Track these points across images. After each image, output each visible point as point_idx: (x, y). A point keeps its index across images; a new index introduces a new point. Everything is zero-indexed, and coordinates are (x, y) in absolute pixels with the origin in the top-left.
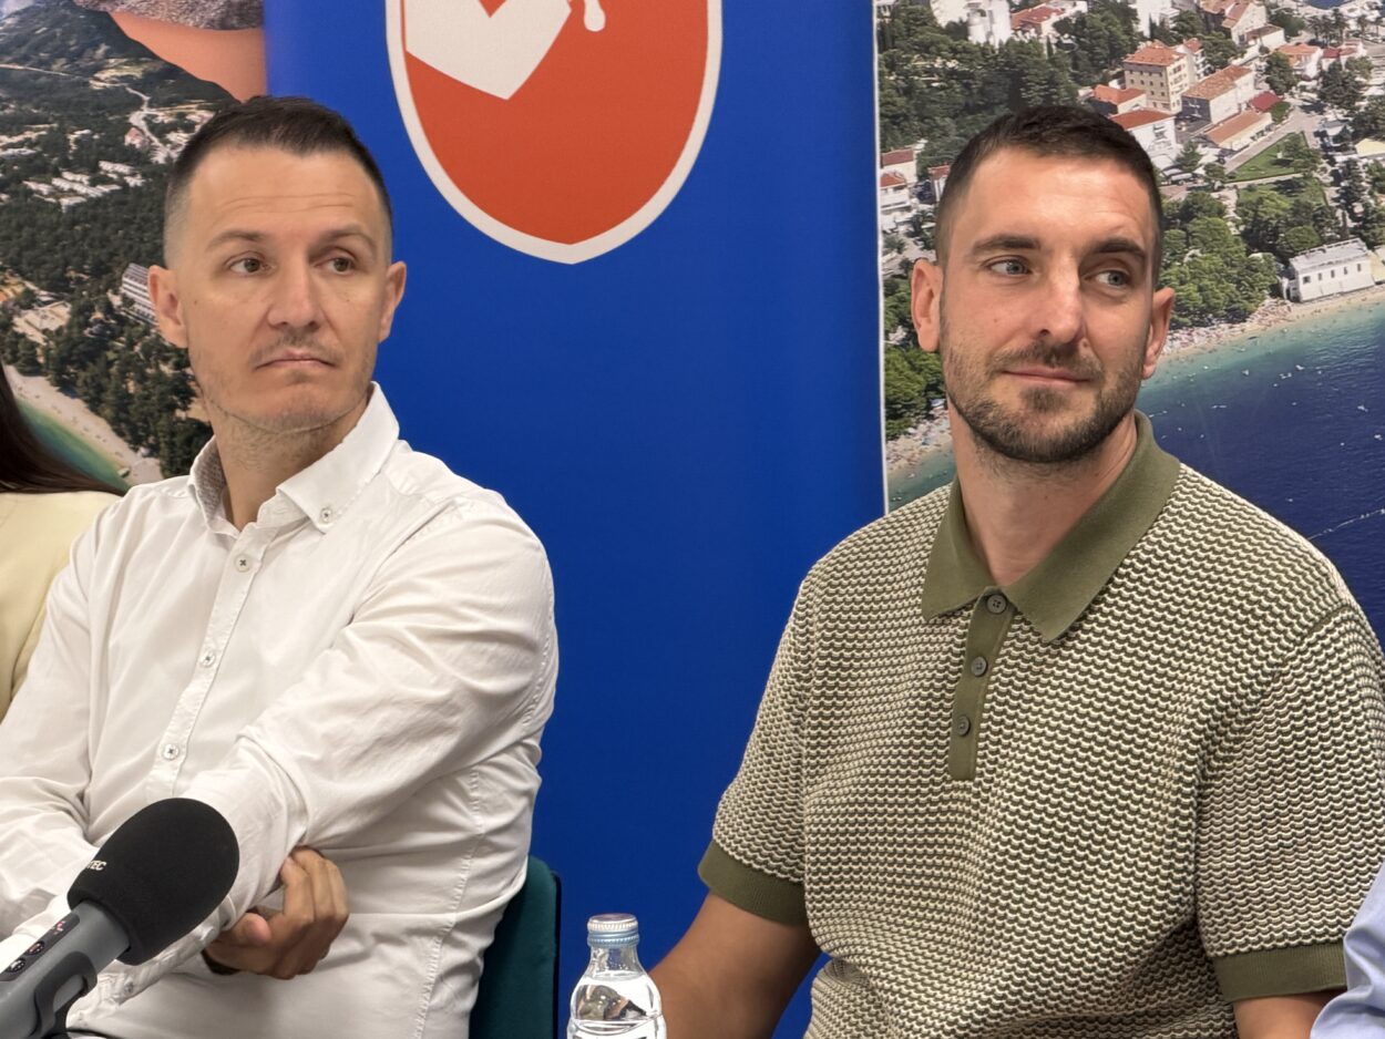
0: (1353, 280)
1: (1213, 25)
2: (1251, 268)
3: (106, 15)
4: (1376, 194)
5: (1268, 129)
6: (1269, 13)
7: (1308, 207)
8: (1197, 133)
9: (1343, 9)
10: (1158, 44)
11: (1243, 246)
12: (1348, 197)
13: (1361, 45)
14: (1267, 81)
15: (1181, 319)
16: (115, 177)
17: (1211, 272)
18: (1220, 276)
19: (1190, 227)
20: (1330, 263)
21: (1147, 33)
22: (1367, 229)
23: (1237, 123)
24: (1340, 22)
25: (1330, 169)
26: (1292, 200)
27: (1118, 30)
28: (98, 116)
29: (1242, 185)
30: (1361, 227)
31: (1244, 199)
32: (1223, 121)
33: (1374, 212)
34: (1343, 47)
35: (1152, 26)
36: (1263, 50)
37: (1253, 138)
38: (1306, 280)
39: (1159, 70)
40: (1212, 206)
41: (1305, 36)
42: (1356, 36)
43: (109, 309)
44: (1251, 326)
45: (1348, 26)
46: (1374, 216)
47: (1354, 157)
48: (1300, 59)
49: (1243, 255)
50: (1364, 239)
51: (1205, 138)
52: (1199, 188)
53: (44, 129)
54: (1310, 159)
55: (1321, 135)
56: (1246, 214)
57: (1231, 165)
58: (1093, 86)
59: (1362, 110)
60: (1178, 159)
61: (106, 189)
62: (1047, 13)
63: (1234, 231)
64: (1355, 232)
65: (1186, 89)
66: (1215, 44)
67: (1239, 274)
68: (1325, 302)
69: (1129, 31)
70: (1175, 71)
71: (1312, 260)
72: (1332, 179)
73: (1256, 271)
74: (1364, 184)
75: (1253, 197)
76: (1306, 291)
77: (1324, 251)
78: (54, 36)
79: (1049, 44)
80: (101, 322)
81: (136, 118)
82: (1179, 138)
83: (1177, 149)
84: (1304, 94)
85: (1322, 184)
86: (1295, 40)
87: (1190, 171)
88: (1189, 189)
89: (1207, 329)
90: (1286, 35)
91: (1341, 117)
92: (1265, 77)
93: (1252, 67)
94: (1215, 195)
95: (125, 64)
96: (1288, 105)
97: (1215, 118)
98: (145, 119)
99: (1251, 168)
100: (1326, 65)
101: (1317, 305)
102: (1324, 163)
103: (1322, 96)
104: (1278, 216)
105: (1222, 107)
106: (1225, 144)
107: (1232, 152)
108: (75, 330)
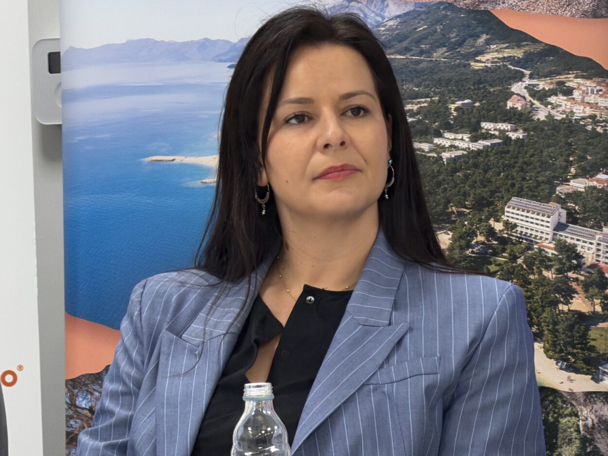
3: (487, 13)
16: (497, 133)
28: (479, 89)
43: (491, 232)
53: (425, 102)
61: (488, 143)
78: (436, 31)
80: (483, 243)
81: (518, 88)
95: (506, 48)
98: (526, 88)
108: (457, 251)
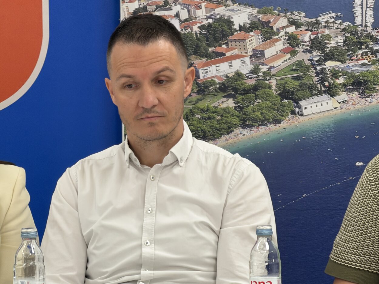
0: (325, 107)
1: (265, 25)
2: (283, 105)
4: (334, 79)
5: (289, 59)
6: (289, 21)
7: (306, 84)
8: (259, 61)
9: (320, 19)
10: (242, 32)
11: (279, 98)
12: (322, 81)
13: (327, 30)
14: (288, 43)
15: (254, 124)
17: (266, 107)
18: (269, 109)
19: (257, 93)
20: (315, 102)
21: (238, 29)
22: (330, 91)
23: (275, 57)
24: (318, 23)
25: (315, 71)
26: (299, 82)
27: (226, 28)
29: (278, 78)
30: (328, 90)
31: (279, 82)
32: (270, 57)
33: (333, 85)
34: (320, 31)
35: (240, 26)
36: (286, 33)
37: (283, 62)
38: (306, 108)
39: (244, 41)
40: (266, 86)
41: (304, 28)
42: (325, 27)
44: (283, 125)
45: (322, 24)
46: (333, 86)
47: (325, 67)
48: (302, 35)
49: (279, 101)
50: (329, 94)
51: (262, 63)
52: (260, 80)
54: (307, 68)
55: (311, 60)
56: (280, 88)
57: (273, 72)
58: (215, 47)
59: (328, 51)
60: (251, 70)
62: (196, 23)
63: (275, 93)
64: (325, 91)
65: (254, 47)
66: (266, 32)
67: (277, 108)
68: (314, 115)
69: (230, 28)
70: (250, 41)
71: (308, 102)
72: (315, 75)
73: (285, 106)
74: (329, 76)
75: (283, 82)
76: (305, 112)
77: (313, 98)
79: (196, 34)
82: (252, 63)
83: (251, 67)
84: (304, 47)
85: (311, 76)
86: (300, 29)
87: (257, 74)
88: (256, 80)
89: (265, 127)
90: (296, 28)
91: (319, 54)
92: (287, 42)
93: (282, 39)
94: (267, 82)
96: (297, 51)
97: (266, 57)
99: (282, 72)
100: (312, 37)
101: (310, 117)
102: (312, 69)
103: (311, 47)
104: (293, 88)
105: (269, 52)
106: (271, 65)
107: (274, 67)
